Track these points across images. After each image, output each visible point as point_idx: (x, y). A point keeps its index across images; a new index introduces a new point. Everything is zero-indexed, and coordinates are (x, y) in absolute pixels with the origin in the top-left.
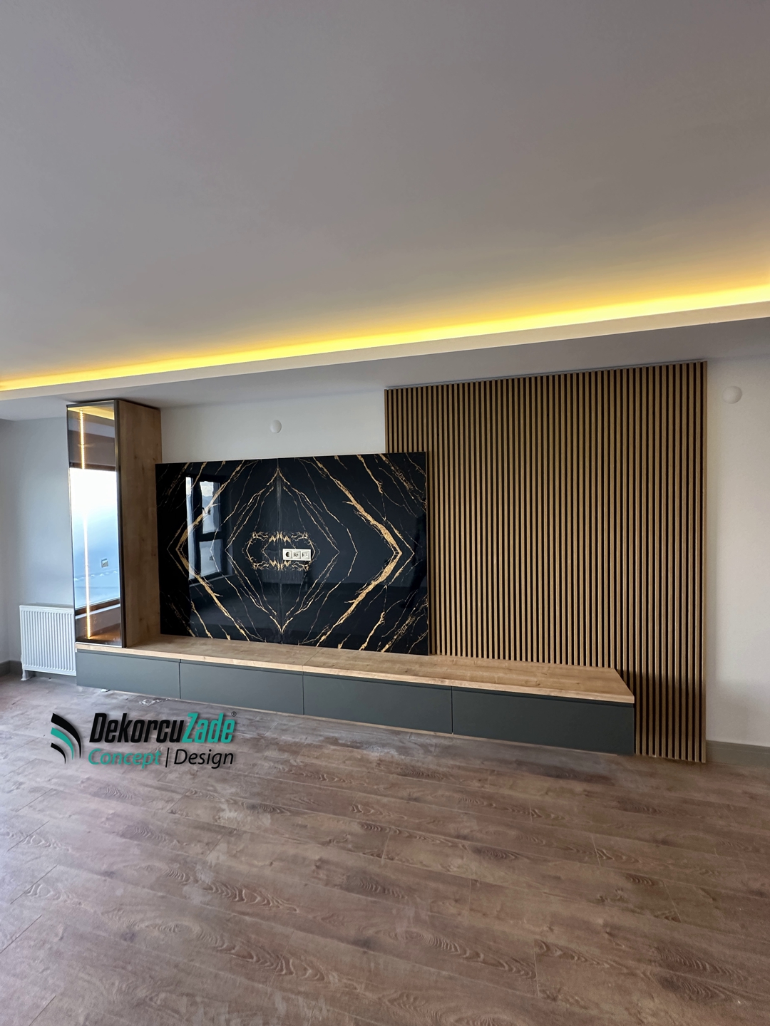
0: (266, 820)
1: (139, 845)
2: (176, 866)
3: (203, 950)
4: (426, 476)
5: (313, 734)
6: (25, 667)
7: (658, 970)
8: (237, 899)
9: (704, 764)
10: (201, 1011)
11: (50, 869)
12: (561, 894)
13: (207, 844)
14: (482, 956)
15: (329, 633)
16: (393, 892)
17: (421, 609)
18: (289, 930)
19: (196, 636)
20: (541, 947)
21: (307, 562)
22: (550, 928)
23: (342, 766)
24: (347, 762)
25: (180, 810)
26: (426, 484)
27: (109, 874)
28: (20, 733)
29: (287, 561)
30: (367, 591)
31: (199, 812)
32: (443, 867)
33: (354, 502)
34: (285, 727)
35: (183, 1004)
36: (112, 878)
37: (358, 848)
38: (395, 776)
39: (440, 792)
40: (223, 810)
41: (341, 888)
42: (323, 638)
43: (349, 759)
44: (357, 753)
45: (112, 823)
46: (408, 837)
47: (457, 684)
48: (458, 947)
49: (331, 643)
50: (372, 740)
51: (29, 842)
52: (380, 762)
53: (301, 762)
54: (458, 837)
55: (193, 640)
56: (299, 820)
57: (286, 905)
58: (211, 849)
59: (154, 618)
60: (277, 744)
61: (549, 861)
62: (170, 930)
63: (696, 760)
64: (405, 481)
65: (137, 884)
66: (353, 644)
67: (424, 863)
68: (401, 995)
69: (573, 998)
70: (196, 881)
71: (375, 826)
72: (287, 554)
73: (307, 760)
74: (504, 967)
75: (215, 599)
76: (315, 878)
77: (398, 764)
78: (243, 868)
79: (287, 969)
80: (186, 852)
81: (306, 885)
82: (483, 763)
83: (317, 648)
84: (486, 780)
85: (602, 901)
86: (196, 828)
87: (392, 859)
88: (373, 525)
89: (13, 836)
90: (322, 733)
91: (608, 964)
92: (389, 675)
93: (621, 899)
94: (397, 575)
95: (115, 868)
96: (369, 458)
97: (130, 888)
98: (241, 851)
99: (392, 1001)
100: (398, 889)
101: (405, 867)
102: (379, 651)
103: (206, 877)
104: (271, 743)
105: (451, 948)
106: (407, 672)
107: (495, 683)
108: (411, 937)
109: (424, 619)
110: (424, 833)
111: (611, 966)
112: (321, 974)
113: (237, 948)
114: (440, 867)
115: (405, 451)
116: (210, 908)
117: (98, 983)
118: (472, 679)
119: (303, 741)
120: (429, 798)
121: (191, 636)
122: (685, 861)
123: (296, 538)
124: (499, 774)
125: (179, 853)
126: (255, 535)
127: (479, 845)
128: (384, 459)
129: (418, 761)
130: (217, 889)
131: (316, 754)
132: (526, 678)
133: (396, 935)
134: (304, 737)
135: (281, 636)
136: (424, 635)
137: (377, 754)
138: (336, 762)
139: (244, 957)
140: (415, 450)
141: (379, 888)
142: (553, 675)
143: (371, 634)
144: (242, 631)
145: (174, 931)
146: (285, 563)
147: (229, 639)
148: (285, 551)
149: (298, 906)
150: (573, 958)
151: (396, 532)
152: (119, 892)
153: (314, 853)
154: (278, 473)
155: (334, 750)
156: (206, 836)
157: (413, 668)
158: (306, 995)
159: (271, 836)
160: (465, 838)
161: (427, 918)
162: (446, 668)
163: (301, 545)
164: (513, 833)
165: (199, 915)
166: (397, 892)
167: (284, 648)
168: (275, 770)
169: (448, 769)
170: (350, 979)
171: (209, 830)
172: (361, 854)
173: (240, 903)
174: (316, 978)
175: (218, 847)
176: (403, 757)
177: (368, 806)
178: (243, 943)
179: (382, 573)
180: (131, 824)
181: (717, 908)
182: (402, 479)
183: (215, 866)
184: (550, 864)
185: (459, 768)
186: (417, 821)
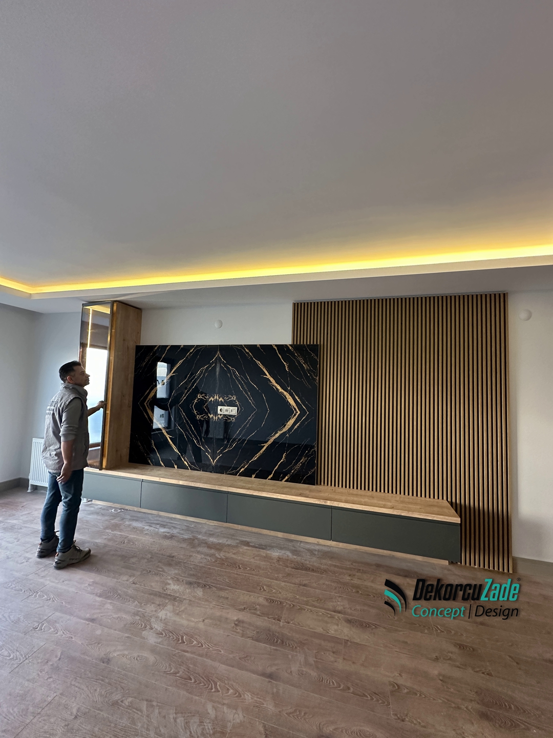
0: (199, 592)
1: (111, 603)
2: (138, 618)
3: (156, 673)
4: (318, 360)
5: (232, 538)
6: (31, 482)
7: (478, 706)
8: (180, 642)
9: (511, 574)
10: (157, 711)
11: (50, 614)
12: (408, 653)
13: (159, 605)
14: (352, 689)
15: (246, 467)
16: (289, 645)
17: (311, 452)
18: (216, 664)
19: (153, 465)
20: (394, 686)
21: (234, 416)
22: (400, 674)
23: (252, 560)
24: (256, 558)
25: (140, 582)
26: (318, 366)
27: (92, 620)
28: (27, 526)
29: (221, 415)
30: (274, 438)
31: (153, 584)
32: (324, 630)
33: (269, 376)
34: (212, 533)
35: (144, 706)
36: (93, 623)
37: (263, 614)
38: (290, 569)
39: (321, 582)
40: (169, 584)
41: (253, 640)
42: (242, 470)
43: (257, 556)
44: (263, 553)
45: (92, 588)
46: (299, 609)
47: (335, 504)
48: (335, 683)
49: (247, 474)
50: (273, 544)
51: (36, 596)
52: (279, 559)
53: (224, 556)
54: (335, 612)
55: (151, 467)
56: (223, 594)
57: (214, 648)
58: (162, 608)
59: (125, 451)
60: (206, 543)
61: (400, 631)
62: (134, 658)
63: (506, 571)
64: (304, 363)
65: (110, 628)
66: (262, 475)
67: (311, 627)
68: (295, 711)
69: (416, 720)
70: (152, 629)
71: (276, 601)
72: (221, 410)
73: (228, 555)
74: (367, 697)
75: (169, 439)
76: (234, 631)
77: (292, 562)
78: (185, 622)
79: (215, 688)
80: (144, 609)
81: (228, 636)
82: (352, 564)
83: (237, 477)
84: (354, 575)
85: (437, 659)
86: (150, 594)
87: (288, 623)
88: (281, 392)
89: (25, 591)
90: (238, 538)
91: (441, 700)
92: (288, 496)
93: (450, 659)
94: (296, 427)
95: (95, 616)
96: (280, 347)
97: (106, 630)
98: (183, 611)
99: (288, 714)
100: (292, 642)
101: (297, 628)
102: (281, 481)
103: (158, 627)
104: (202, 542)
105: (330, 682)
106: (300, 495)
107: (362, 505)
108: (301, 674)
109: (313, 459)
110: (310, 608)
111: (443, 701)
112: (239, 694)
113: (181, 673)
114: (322, 630)
115: (305, 343)
116: (161, 646)
117: (86, 689)
118: (346, 502)
119: (225, 542)
120: (315, 585)
121: (150, 465)
122: (497, 637)
123: (228, 399)
124: (364, 572)
125: (140, 610)
126: (199, 396)
127: (350, 617)
128: (291, 348)
129: (306, 560)
130: (166, 634)
131: (234, 551)
132: (383, 503)
133: (291, 672)
134: (226, 540)
135: (213, 467)
136: (313, 471)
137: (278, 554)
138: (248, 558)
139: (186, 679)
140: (312, 343)
141: (279, 641)
142: (403, 502)
143: (276, 468)
144: (185, 463)
145: (137, 659)
146: (219, 416)
147: (176, 468)
148: (219, 408)
149: (223, 649)
150: (417, 694)
151: (296, 397)
152: (98, 632)
153: (234, 615)
154: (218, 355)
155: (247, 549)
156: (158, 600)
157: (305, 493)
158: (229, 706)
159: (203, 603)
160: (339, 612)
161: (313, 662)
162: (328, 494)
163: (231, 404)
164: (373, 611)
165: (153, 650)
166: (291, 644)
167: (214, 476)
168: (205, 560)
169: (327, 567)
170: (259, 698)
171: (160, 596)
172: (266, 618)
173: (181, 644)
174: (235, 696)
175: (166, 608)
176: (295, 557)
177: (271, 587)
178: (184, 670)
179: (285, 425)
180: (106, 589)
181: (520, 669)
182: (302, 362)
183: (164, 620)
184: (401, 633)
185: (335, 566)
186: (305, 599)
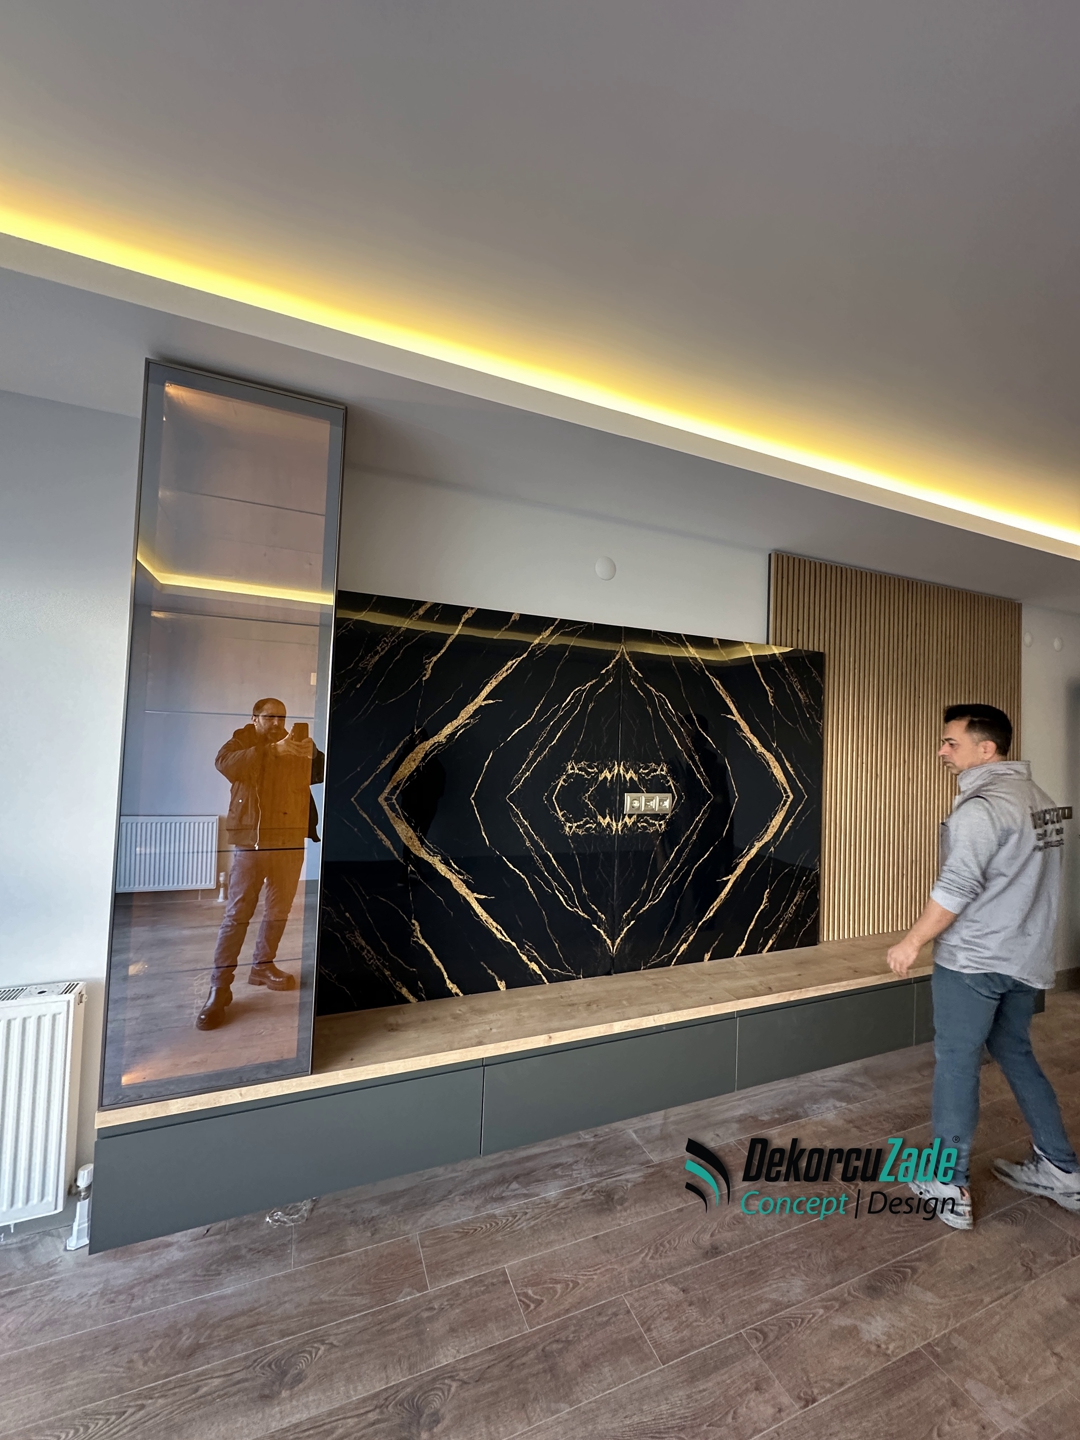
4: (823, 687)
15: (691, 938)
17: (811, 877)
19: (420, 999)
21: (663, 817)
25: (812, 1385)
26: (822, 697)
29: (631, 816)
30: (748, 858)
31: (837, 1362)
33: (737, 717)
40: (857, 1328)
42: (682, 949)
49: (694, 956)
64: (800, 690)
66: (725, 950)
72: (631, 803)
75: (475, 904)
83: (674, 970)
88: (761, 754)
94: (786, 829)
102: (761, 952)
109: (814, 892)
121: (407, 1001)
123: (647, 774)
126: (571, 768)
128: (777, 655)
135: (612, 959)
136: (813, 916)
143: (751, 927)
144: (534, 966)
146: (627, 817)
147: (506, 988)
148: (628, 797)
151: (788, 765)
154: (622, 654)
163: (656, 786)
179: (768, 828)
182: (797, 687)
